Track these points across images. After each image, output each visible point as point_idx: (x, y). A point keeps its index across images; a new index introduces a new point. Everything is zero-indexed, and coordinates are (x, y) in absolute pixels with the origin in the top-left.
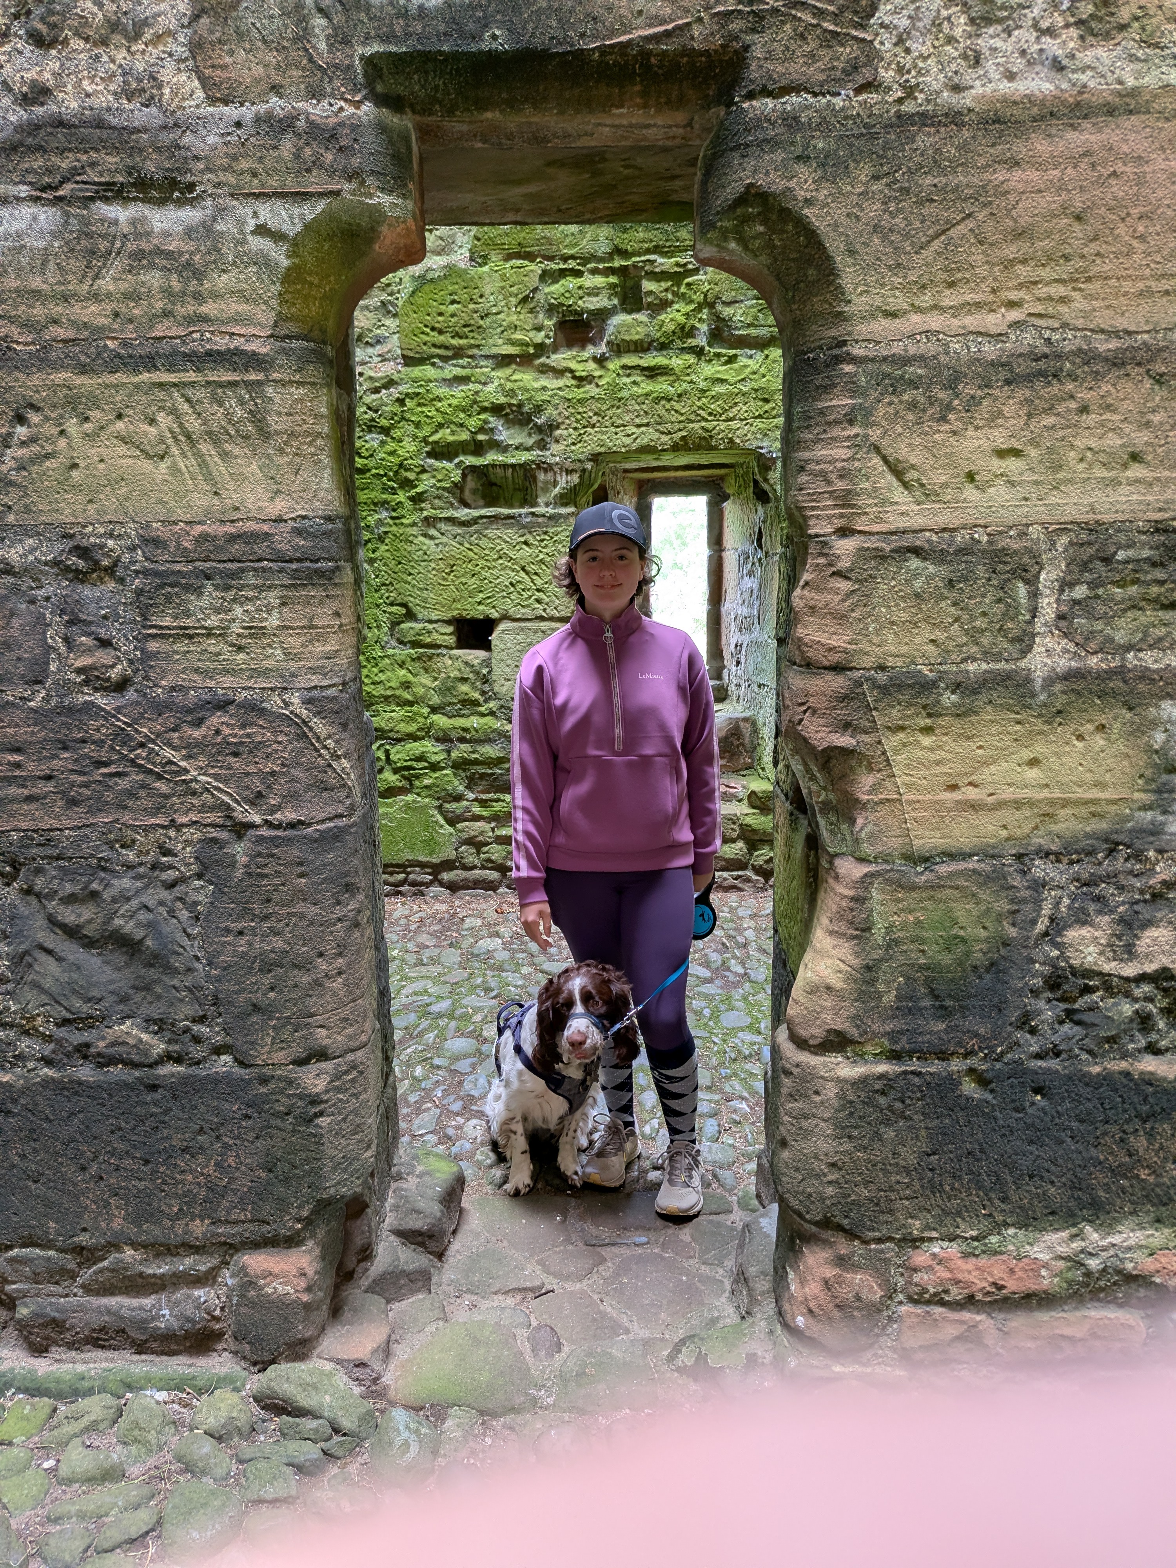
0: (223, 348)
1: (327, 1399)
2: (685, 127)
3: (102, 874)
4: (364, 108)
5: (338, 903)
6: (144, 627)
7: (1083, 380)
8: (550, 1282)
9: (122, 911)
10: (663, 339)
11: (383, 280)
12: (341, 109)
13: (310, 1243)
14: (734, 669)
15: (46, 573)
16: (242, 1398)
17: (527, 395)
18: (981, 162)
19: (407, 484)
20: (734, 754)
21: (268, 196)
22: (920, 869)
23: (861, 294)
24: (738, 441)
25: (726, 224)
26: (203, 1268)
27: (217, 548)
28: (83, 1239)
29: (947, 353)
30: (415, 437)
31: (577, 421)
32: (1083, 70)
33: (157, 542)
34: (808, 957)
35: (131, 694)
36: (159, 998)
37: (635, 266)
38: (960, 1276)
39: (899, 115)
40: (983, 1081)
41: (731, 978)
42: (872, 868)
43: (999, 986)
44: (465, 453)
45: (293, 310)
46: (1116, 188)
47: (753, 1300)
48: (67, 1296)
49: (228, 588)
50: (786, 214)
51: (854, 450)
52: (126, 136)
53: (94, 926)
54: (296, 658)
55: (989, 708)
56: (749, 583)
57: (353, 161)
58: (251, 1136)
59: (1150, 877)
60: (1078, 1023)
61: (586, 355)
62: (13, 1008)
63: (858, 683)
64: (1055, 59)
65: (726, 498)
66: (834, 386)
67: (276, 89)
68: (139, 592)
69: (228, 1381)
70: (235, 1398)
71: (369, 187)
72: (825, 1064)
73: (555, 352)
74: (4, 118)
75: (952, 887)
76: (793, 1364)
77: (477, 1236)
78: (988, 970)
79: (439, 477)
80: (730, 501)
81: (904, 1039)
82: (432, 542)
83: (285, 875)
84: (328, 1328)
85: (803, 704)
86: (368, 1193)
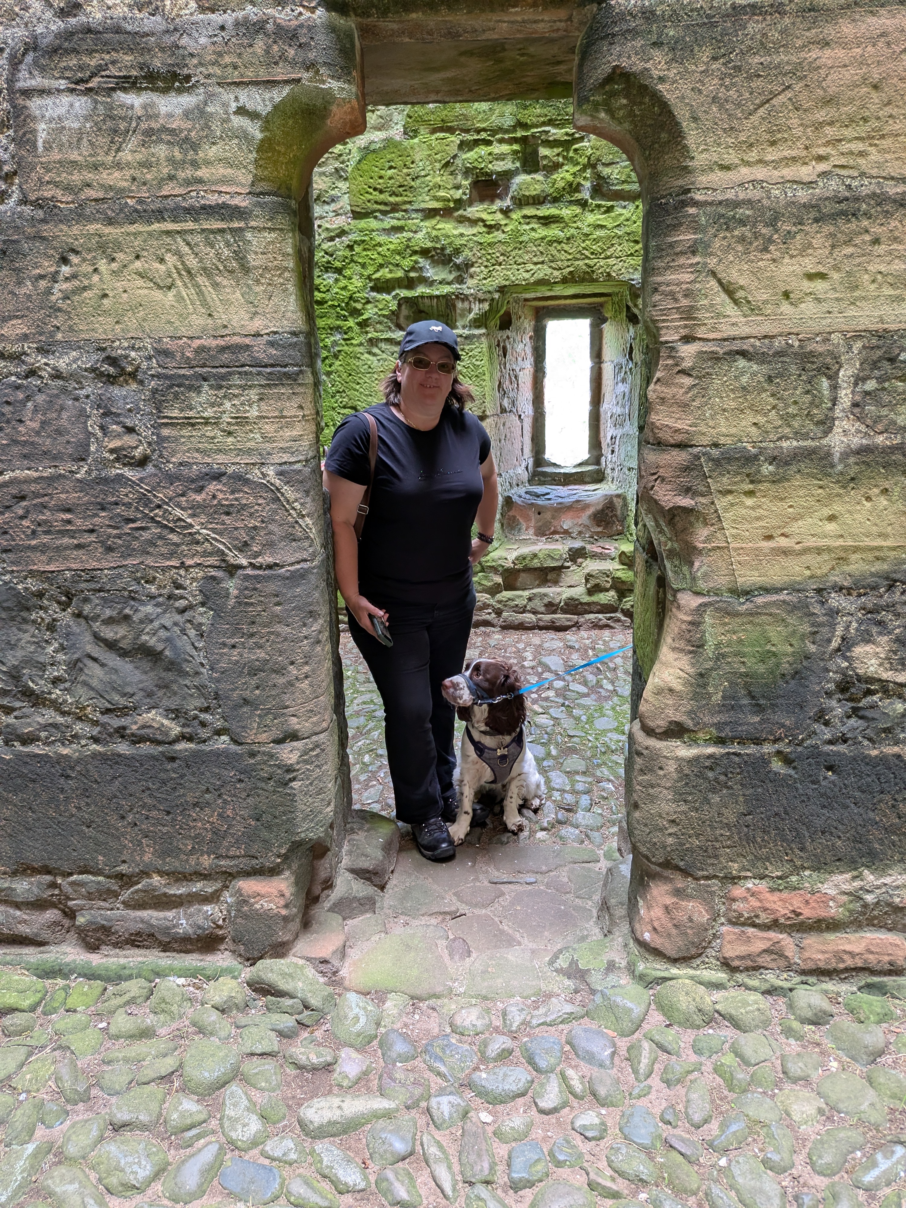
0: (213, 203)
1: (300, 984)
2: (566, 21)
3: (133, 603)
4: (318, 12)
5: (305, 625)
6: (159, 418)
7: (876, 218)
8: (463, 908)
9: (147, 630)
10: (555, 195)
11: (335, 151)
12: (300, 14)
13: (287, 873)
14: (610, 456)
15: (86, 378)
16: (239, 983)
17: (449, 241)
18: (798, 43)
19: (356, 312)
20: (608, 523)
21: (246, 84)
22: (742, 600)
23: (702, 152)
24: (614, 274)
25: (598, 98)
26: (210, 890)
27: (212, 356)
28: (123, 868)
29: (769, 198)
30: (361, 275)
31: (488, 260)
33: (166, 353)
34: (656, 667)
35: (150, 469)
36: (175, 694)
37: (533, 136)
38: (768, 905)
39: (734, 7)
40: (788, 761)
41: (603, 693)
42: (706, 600)
43: (801, 689)
44: (400, 287)
45: (266, 173)
47: (613, 923)
48: (112, 909)
49: (220, 387)
50: (644, 89)
51: (696, 275)
52: (138, 40)
53: (127, 641)
54: (271, 440)
55: (798, 476)
56: (622, 388)
57: (309, 55)
58: (244, 795)
60: (862, 718)
61: (495, 207)
62: (70, 701)
63: (697, 457)
65: (605, 320)
66: (681, 224)
68: (155, 391)
69: (228, 972)
70: (233, 983)
71: (322, 75)
72: (667, 747)
73: (470, 205)
74: (47, 28)
75: (766, 614)
76: (641, 968)
77: (410, 876)
78: (793, 678)
79: (380, 307)
80: (608, 323)
81: (728, 729)
82: (375, 358)
83: (265, 604)
84: (300, 935)
85: (655, 474)
86: (329, 839)
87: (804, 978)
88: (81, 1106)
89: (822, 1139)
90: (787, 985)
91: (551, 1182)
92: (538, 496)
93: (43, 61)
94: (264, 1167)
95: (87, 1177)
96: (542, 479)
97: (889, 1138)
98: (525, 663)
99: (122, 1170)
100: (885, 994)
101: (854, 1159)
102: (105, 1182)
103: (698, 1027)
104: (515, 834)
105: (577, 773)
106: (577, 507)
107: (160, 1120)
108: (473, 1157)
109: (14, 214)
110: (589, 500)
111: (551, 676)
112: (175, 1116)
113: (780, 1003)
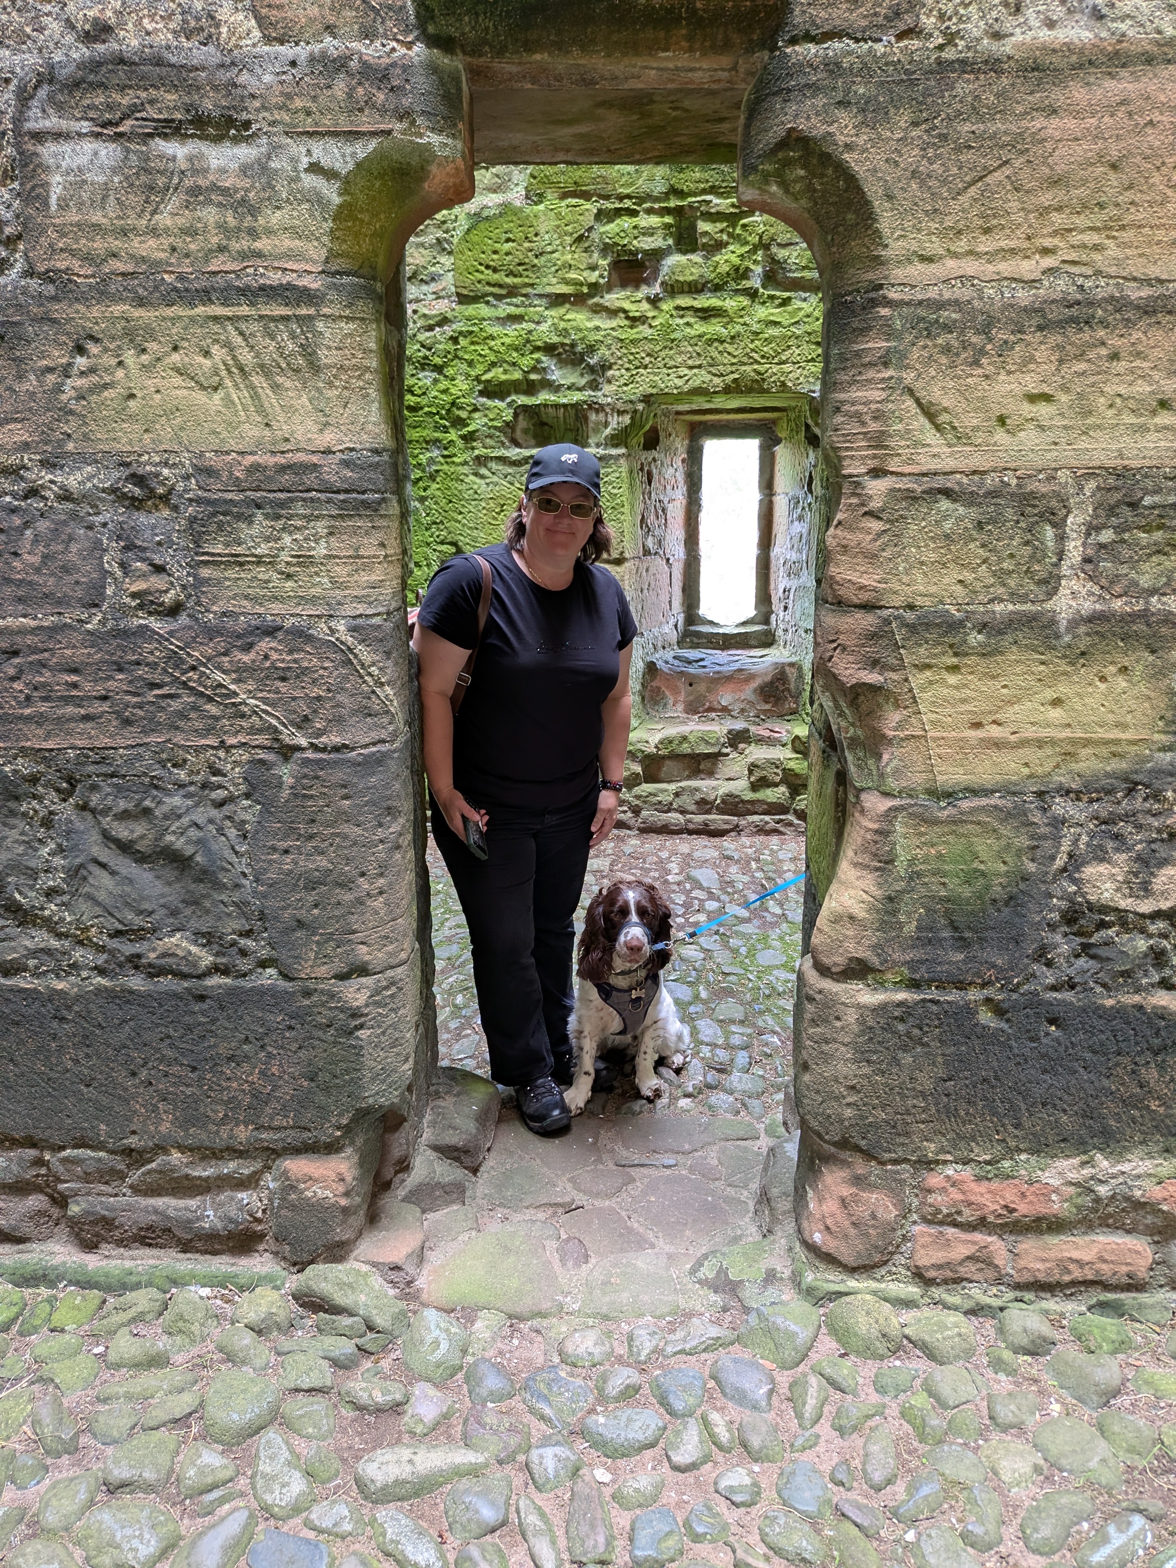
0: (275, 283)
1: (363, 1298)
2: (730, 70)
3: (155, 792)
4: (415, 49)
5: (380, 825)
6: (197, 554)
7: (1115, 327)
8: (580, 1199)
9: (173, 828)
10: (717, 281)
11: (437, 216)
12: (393, 50)
13: (349, 1150)
14: (782, 614)
15: (103, 500)
16: (282, 1296)
17: (581, 335)
18: (1019, 109)
19: (459, 423)
20: (779, 699)
21: (322, 134)
22: (943, 804)
23: (897, 239)
24: (790, 384)
25: (768, 167)
26: (246, 1172)
27: (268, 477)
28: (132, 1141)
29: (981, 299)
30: (468, 376)
31: (630, 362)
32: (1123, 19)
33: (209, 472)
34: (833, 887)
35: (183, 619)
36: (207, 912)
37: (690, 206)
38: (973, 1198)
39: (939, 62)
40: (999, 1011)
41: (769, 918)
42: (897, 802)
43: (1017, 920)
44: (517, 392)
45: (344, 247)
46: (1153, 138)
47: (774, 1220)
48: (116, 1195)
49: (278, 517)
50: (826, 159)
51: (888, 392)
52: (184, 74)
53: (146, 842)
54: (342, 586)
55: (1014, 649)
56: (799, 528)
57: (404, 101)
58: (294, 1046)
59: (1168, 817)
60: (1093, 957)
61: (640, 295)
62: (68, 919)
63: (887, 622)
64: (1095, 8)
65: (778, 441)
66: (870, 328)
67: (330, 29)
68: (192, 520)
69: (268, 1280)
70: (275, 1295)
71: (419, 127)
72: (846, 991)
73: (609, 291)
74: (67, 55)
75: (972, 822)
76: (809, 1279)
77: (511, 1154)
78: (1007, 904)
79: (491, 416)
80: (782, 445)
81: (923, 969)
82: (482, 482)
83: (329, 797)
84: (365, 1233)
85: (834, 641)
86: (405, 1106)
87: (1019, 1294)
88: (65, 1459)
89: (1038, 1506)
90: (996, 1303)
91: (686, 1562)
92: (690, 663)
93: (60, 97)
94: (308, 1541)
95: (70, 1555)
96: (696, 640)
97: (1124, 1504)
98: (669, 877)
99: (118, 1547)
100: (1122, 1315)
101: (1079, 1532)
102: (93, 1561)
103: (882, 1358)
104: (650, 1101)
105: (733, 1022)
106: (739, 677)
107: (172, 1477)
108: (584, 1529)
109: (16, 288)
110: (754, 669)
111: (702, 895)
112: (192, 1473)
113: (988, 1326)
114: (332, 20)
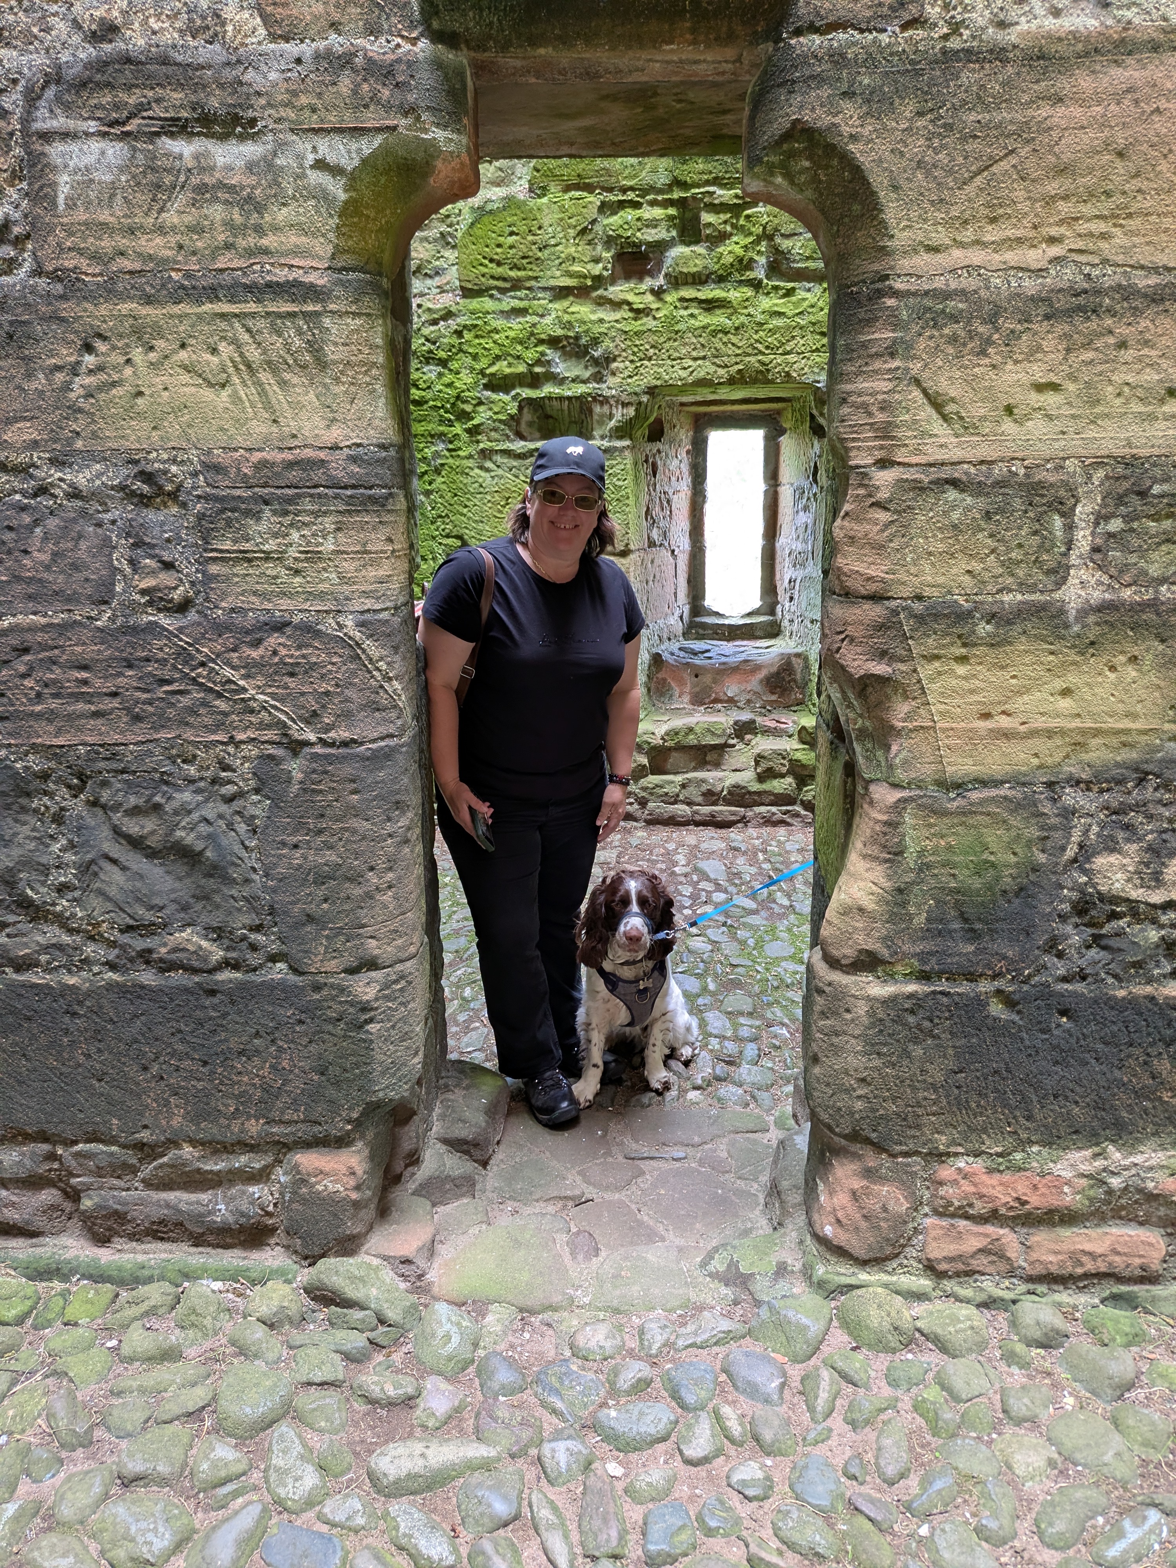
0: (282, 280)
1: (374, 1291)
2: (734, 62)
3: (165, 788)
4: (420, 45)
5: (389, 819)
6: (205, 550)
7: (1122, 316)
8: (590, 1192)
9: (183, 824)
10: (721, 272)
11: (442, 211)
12: (398, 46)
13: (360, 1144)
14: (787, 604)
15: (112, 498)
16: (294, 1289)
17: (585, 328)
18: (1025, 98)
19: (464, 416)
20: (785, 690)
21: (328, 131)
22: (952, 795)
23: (903, 229)
24: (794, 375)
25: (774, 159)
26: (257, 1166)
27: (275, 474)
28: (144, 1135)
29: (988, 288)
30: (472, 369)
31: (634, 354)
32: (1129, 7)
33: (217, 469)
34: (842, 879)
35: (192, 615)
36: (218, 907)
37: (694, 197)
38: (984, 1191)
39: (944, 51)
40: (1010, 1002)
41: (777, 909)
42: (906, 794)
43: (1027, 911)
44: (521, 385)
45: (350, 243)
46: (1160, 125)
47: (785, 1212)
48: (128, 1189)
49: (286, 513)
50: (831, 150)
51: (895, 383)
52: (190, 73)
53: (156, 838)
54: (350, 582)
55: (1023, 639)
56: (804, 518)
57: (409, 97)
58: (304, 1041)
60: (1104, 948)
61: (644, 287)
62: (80, 915)
63: (895, 612)
65: (782, 432)
66: (876, 319)
67: (334, 26)
68: (201, 517)
69: (280, 1273)
70: (286, 1289)
71: (424, 122)
72: (856, 983)
73: (613, 283)
74: (74, 55)
75: (982, 813)
76: (820, 1272)
77: (521, 1147)
78: (1017, 895)
79: (496, 409)
80: (786, 436)
81: (933, 960)
82: (488, 475)
83: (338, 791)
84: (376, 1226)
85: (841, 632)
86: (416, 1100)
87: (1031, 1286)
88: (80, 1453)
89: (1053, 1501)
90: (1009, 1295)
91: (699, 1556)
92: (695, 654)
93: (67, 97)
94: (321, 1535)
95: (86, 1548)
96: (701, 631)
97: (1140, 1499)
98: (676, 869)
99: (133, 1540)
100: (1136, 1308)
101: (1094, 1527)
102: (109, 1555)
103: (894, 1351)
105: (742, 1014)
106: (745, 668)
107: (185, 1471)
108: (597, 1523)
109: (24, 287)
110: (760, 660)
111: (709, 887)
112: (205, 1466)
113: (1000, 1319)
114: (336, 16)
